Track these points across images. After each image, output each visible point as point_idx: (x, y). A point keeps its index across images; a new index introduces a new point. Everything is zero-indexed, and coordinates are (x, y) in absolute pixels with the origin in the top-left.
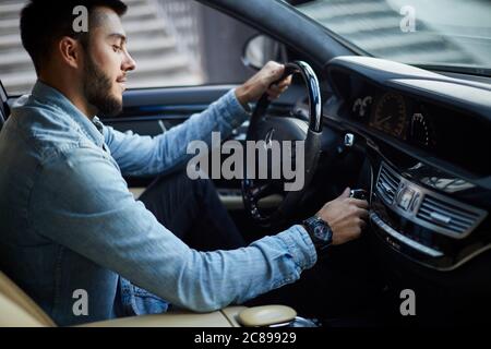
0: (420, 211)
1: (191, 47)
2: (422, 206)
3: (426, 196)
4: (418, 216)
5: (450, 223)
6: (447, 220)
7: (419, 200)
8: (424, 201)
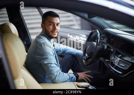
0: (118, 63)
1: (79, 25)
2: (119, 62)
3: (120, 60)
4: (118, 65)
5: (124, 66)
6: (124, 65)
7: (118, 61)
8: (119, 61)
